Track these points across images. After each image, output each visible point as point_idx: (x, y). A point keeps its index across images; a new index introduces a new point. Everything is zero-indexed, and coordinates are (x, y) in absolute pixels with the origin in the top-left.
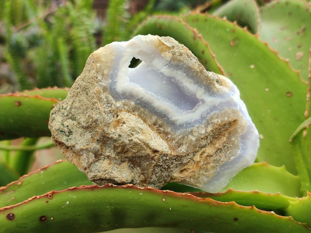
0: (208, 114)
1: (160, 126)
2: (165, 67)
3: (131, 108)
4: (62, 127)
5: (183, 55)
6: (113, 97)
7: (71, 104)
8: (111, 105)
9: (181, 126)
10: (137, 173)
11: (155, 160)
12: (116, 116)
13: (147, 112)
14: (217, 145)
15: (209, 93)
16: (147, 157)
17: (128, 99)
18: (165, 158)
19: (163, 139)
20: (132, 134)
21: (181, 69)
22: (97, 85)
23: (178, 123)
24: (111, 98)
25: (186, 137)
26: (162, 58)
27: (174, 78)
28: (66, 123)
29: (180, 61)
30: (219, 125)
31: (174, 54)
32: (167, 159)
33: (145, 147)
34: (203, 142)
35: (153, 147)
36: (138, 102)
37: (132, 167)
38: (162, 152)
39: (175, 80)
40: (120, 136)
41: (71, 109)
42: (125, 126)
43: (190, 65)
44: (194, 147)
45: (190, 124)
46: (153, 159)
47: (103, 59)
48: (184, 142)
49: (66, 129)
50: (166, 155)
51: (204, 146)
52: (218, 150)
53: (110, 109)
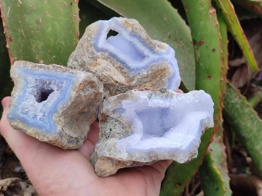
0: (150, 64)
1: (122, 69)
2: (128, 36)
3: (105, 57)
4: (71, 65)
5: (137, 29)
6: (95, 50)
7: (76, 53)
8: (94, 54)
9: (133, 70)
10: (108, 94)
11: (116, 87)
12: (96, 60)
13: (115, 60)
14: (153, 82)
15: (152, 52)
16: (112, 85)
17: (104, 52)
18: (122, 86)
19: (123, 76)
20: (103, 71)
21: (136, 37)
22: (87, 42)
23: (132, 68)
24: (94, 50)
25: (136, 76)
26: (127, 30)
27: (133, 42)
28: (73, 63)
29: (135, 32)
30: (155, 70)
31: (133, 28)
32: (123, 87)
33: (110, 79)
34: (145, 80)
35: (115, 79)
36: (110, 54)
37: (105, 90)
38: (120, 82)
39: (133, 43)
40: (96, 71)
41: (76, 55)
42: (100, 66)
43: (141, 35)
44: (140, 82)
45: (139, 69)
46: (115, 86)
47: (92, 29)
48: (135, 79)
49: (73, 66)
50: (123, 85)
51: (146, 82)
52: (153, 85)
53: (93, 56)
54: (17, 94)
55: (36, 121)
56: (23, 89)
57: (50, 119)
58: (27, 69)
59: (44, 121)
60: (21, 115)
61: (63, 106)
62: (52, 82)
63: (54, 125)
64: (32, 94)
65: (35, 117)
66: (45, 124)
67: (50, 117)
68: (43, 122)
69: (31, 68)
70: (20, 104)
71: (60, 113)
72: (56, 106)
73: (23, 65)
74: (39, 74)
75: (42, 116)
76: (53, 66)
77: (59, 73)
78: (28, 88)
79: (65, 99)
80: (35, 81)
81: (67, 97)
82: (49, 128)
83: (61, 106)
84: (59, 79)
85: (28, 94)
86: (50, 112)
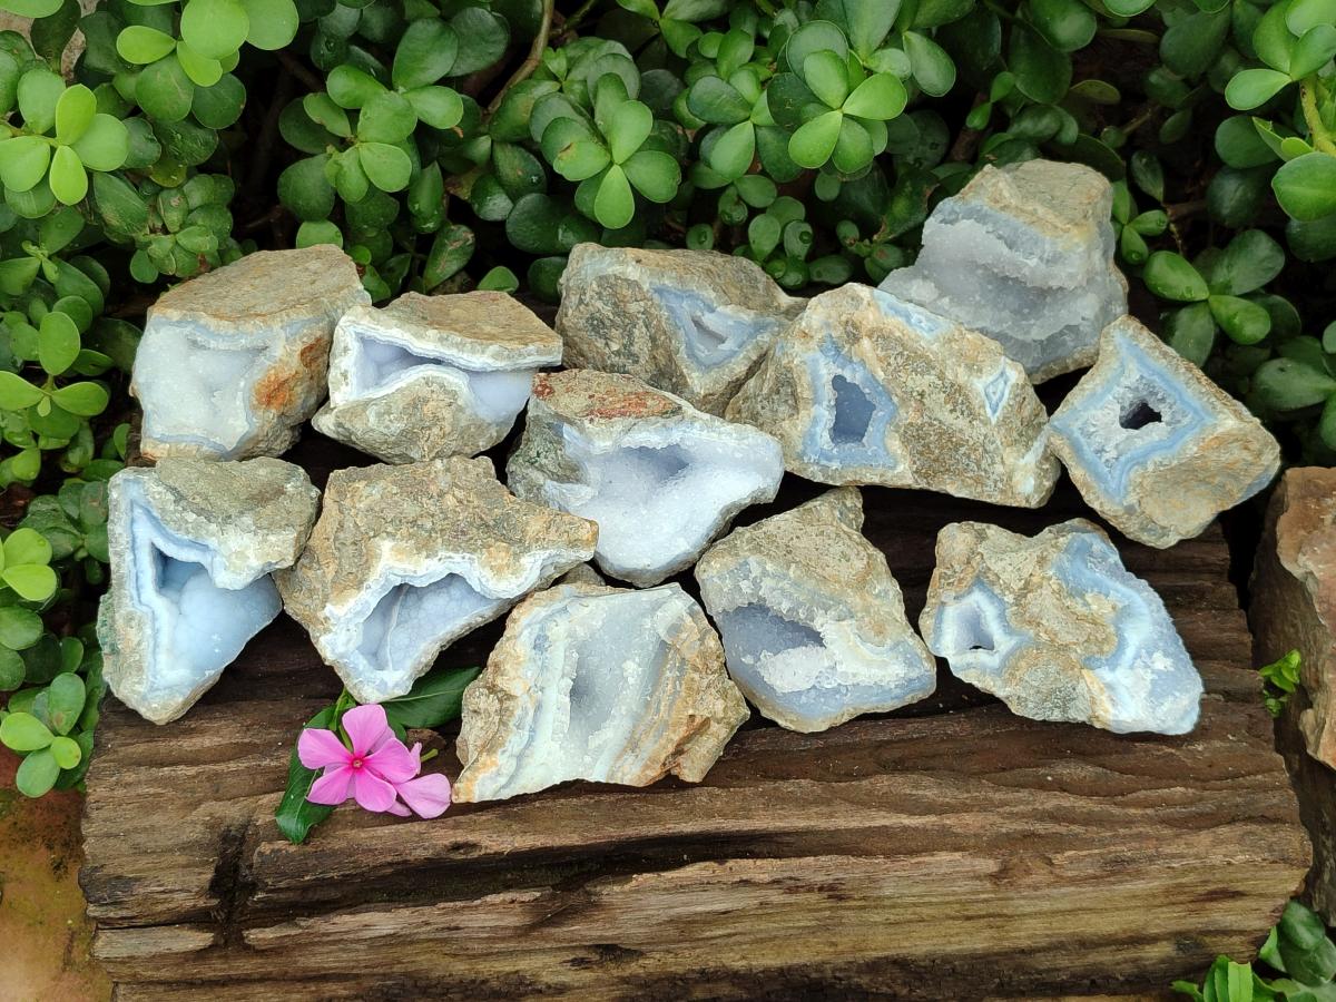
55: (1098, 460)
56: (1109, 382)
57: (1123, 472)
58: (1138, 345)
59: (1112, 469)
60: (1077, 434)
61: (1161, 460)
62: (1168, 401)
63: (1125, 488)
65: (1101, 451)
66: (1109, 477)
67: (1126, 469)
68: (1108, 469)
69: (1146, 347)
70: (1086, 409)
71: (1148, 470)
72: (1149, 453)
74: (1153, 369)
75: (1114, 458)
78: (1118, 386)
79: (1171, 450)
80: (1138, 377)
81: (1177, 447)
82: (1114, 489)
83: (1158, 459)
84: (1183, 402)
85: (1111, 398)
86: (1132, 459)
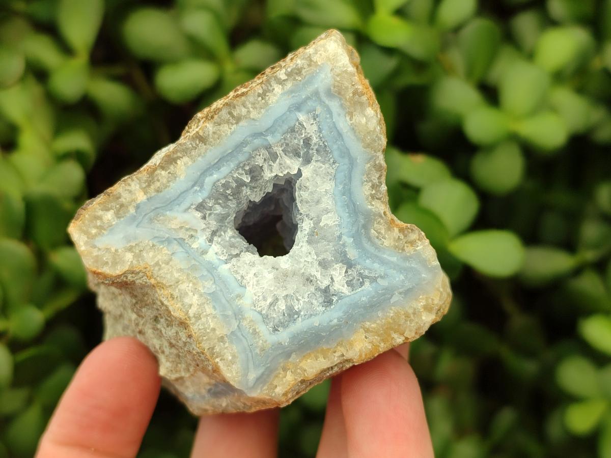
54: (193, 300)
55: (346, 300)
56: (194, 268)
57: (377, 257)
58: (138, 207)
59: (367, 277)
60: (284, 336)
61: (370, 184)
62: (259, 161)
63: (406, 259)
64: (237, 255)
65: (328, 296)
66: (383, 283)
67: (372, 250)
68: (367, 284)
69: (146, 193)
70: (239, 314)
71: (382, 212)
72: (354, 204)
73: (108, 210)
74: (191, 184)
75: (346, 272)
76: (212, 117)
77: (254, 114)
78: (204, 252)
79: (358, 161)
80: (199, 215)
81: (357, 149)
82: (406, 277)
83: (367, 190)
84: (270, 130)
85: (225, 267)
86: (356, 237)
